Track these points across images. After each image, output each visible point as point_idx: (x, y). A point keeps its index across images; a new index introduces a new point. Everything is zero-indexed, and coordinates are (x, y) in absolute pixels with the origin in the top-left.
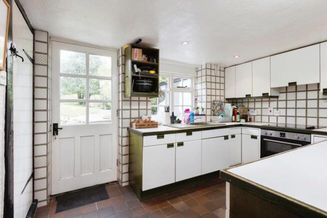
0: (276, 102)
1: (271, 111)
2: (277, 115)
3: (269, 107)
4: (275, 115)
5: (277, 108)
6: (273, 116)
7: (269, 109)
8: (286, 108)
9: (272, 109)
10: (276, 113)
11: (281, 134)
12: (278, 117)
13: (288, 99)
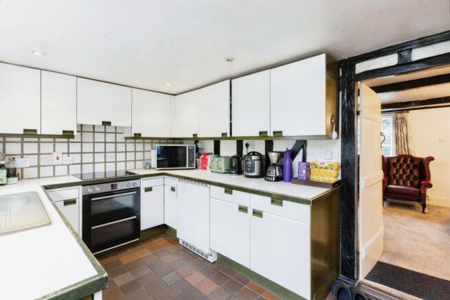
0: (67, 144)
1: (58, 158)
2: (68, 163)
3: (54, 151)
4: (64, 163)
5: (68, 153)
6: (63, 165)
7: (55, 155)
8: (82, 153)
9: (60, 155)
10: (66, 160)
11: (112, 186)
12: (70, 166)
13: (84, 141)
